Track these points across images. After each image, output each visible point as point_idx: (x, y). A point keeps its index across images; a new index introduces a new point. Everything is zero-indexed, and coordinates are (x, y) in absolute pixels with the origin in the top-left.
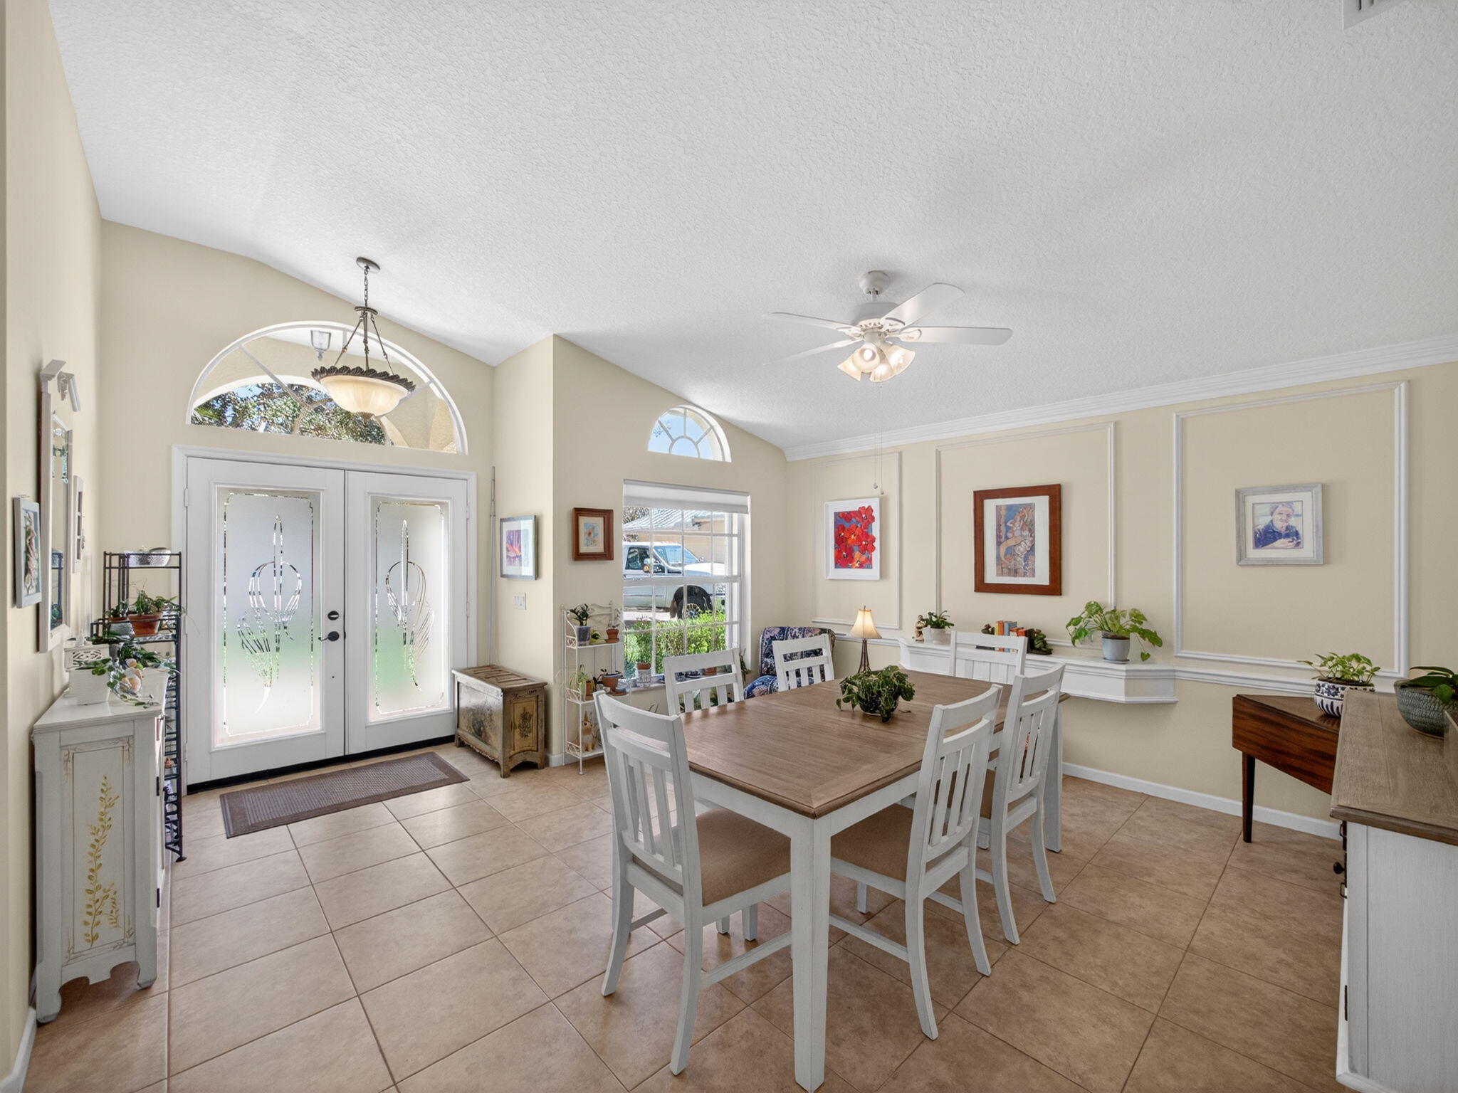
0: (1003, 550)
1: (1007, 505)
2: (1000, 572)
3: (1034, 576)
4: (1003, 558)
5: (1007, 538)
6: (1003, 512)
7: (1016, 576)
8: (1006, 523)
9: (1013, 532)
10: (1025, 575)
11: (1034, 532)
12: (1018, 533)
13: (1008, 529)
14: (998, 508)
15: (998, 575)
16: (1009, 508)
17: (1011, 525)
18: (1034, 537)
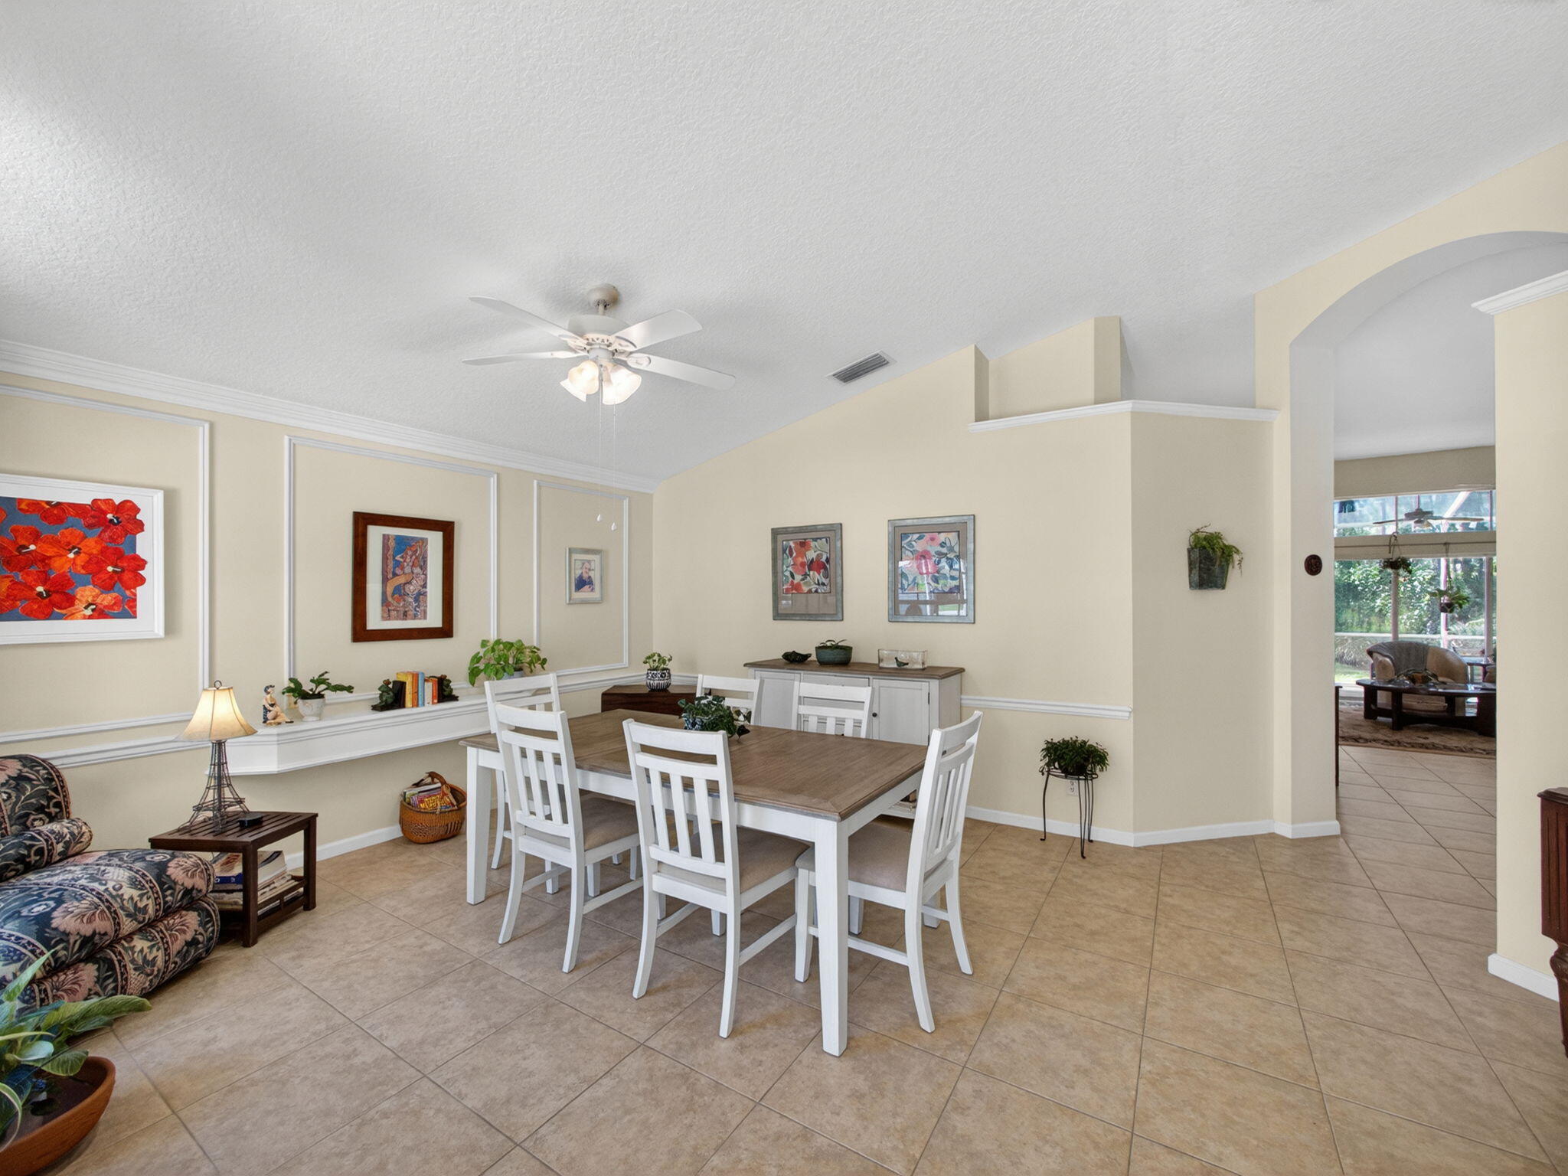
0: (390, 590)
1: (397, 536)
2: (386, 615)
3: (425, 618)
4: (390, 599)
5: (395, 575)
6: (392, 543)
7: (406, 619)
8: (394, 557)
9: (403, 568)
10: (415, 617)
11: (426, 569)
12: (408, 570)
13: (398, 564)
14: (386, 538)
15: (384, 618)
16: (400, 540)
17: (402, 560)
18: (426, 575)
